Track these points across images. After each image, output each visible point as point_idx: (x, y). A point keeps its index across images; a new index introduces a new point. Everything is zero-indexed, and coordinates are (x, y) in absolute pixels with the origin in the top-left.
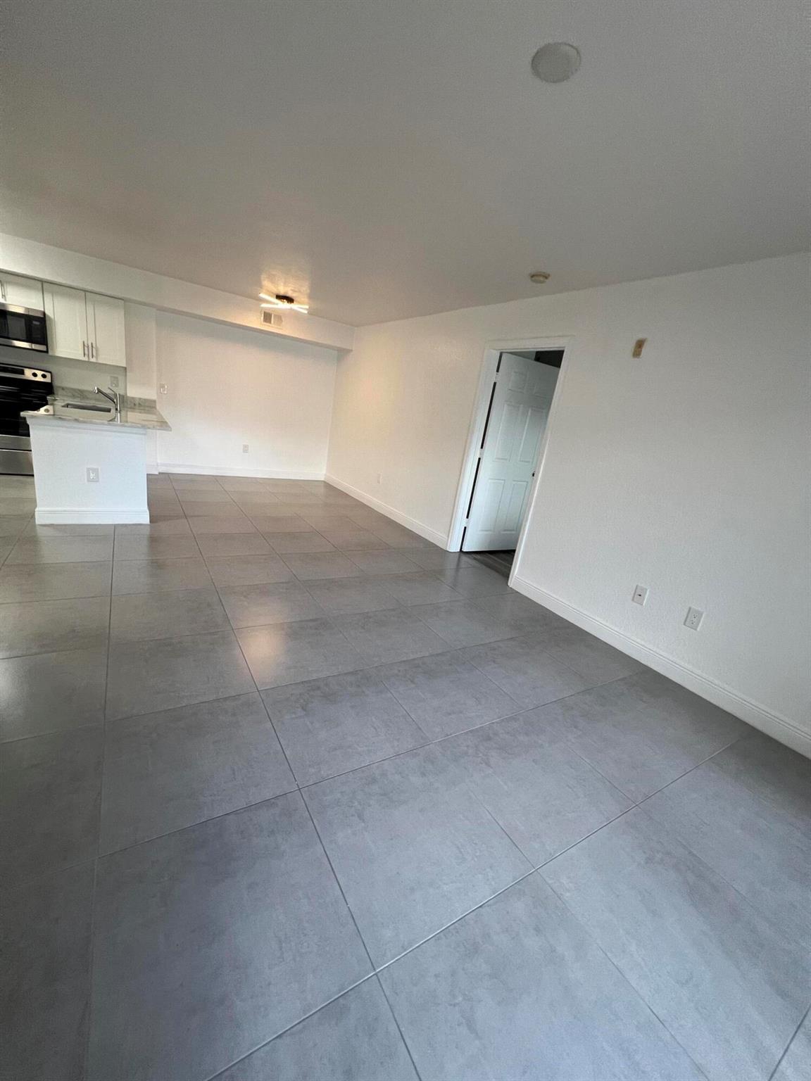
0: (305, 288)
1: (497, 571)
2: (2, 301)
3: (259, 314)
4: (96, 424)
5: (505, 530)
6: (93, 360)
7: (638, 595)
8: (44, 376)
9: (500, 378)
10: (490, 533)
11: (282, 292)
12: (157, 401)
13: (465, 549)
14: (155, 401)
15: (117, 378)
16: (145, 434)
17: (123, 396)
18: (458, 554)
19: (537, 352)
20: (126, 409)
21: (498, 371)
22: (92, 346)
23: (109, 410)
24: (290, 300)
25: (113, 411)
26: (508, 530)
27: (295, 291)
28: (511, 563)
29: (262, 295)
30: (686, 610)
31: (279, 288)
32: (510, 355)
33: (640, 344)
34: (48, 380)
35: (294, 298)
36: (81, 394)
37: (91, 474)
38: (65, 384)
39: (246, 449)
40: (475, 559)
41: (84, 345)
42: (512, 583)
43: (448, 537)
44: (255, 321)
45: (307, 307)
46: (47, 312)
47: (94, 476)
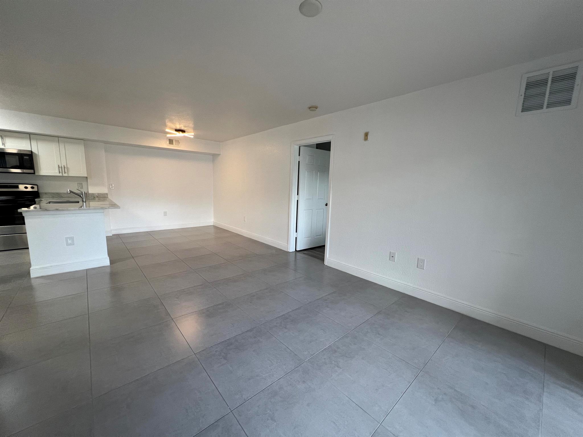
0: (191, 125)
1: (318, 258)
2: (2, 147)
3: (166, 141)
4: (70, 210)
5: (316, 236)
6: (66, 175)
7: (392, 257)
8: (32, 188)
9: (301, 159)
10: (310, 238)
11: (178, 127)
12: (108, 194)
13: (298, 249)
14: (107, 194)
15: (82, 184)
16: (103, 212)
17: (86, 194)
18: (294, 253)
19: (317, 144)
20: (88, 200)
21: (299, 155)
22: (64, 167)
23: (78, 202)
24: (183, 131)
25: (81, 203)
26: (318, 236)
27: (187, 127)
28: (323, 252)
29: (167, 130)
30: (417, 260)
31: (177, 126)
32: (304, 147)
33: (366, 135)
34: (35, 189)
35: (186, 131)
36: (59, 195)
37: (69, 241)
38: (46, 191)
39: (165, 214)
40: (304, 253)
41: (59, 167)
42: (326, 263)
43: (288, 244)
44: (165, 145)
45: (193, 134)
46: (32, 151)
47: (70, 242)
